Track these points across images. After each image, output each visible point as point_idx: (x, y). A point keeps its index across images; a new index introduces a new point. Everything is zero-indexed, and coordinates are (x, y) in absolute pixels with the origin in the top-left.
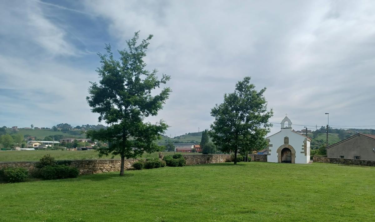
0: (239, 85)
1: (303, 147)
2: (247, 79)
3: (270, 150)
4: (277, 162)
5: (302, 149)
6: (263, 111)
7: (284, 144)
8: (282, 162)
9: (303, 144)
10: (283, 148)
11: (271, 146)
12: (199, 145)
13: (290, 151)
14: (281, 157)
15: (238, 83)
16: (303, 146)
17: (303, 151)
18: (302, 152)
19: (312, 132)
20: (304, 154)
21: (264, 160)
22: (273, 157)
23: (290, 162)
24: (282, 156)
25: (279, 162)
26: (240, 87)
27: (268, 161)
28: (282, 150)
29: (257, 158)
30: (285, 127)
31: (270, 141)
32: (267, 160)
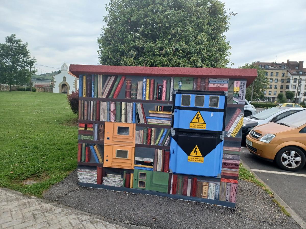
0: (8, 39)
1: (74, 84)
2: (13, 36)
3: (55, 85)
6: (29, 58)
7: (63, 81)
8: (62, 93)
9: (74, 82)
11: (55, 82)
13: (67, 86)
14: (61, 90)
18: (73, 87)
20: (75, 88)
21: (51, 91)
22: (56, 89)
23: (67, 93)
25: (60, 93)
26: (10, 40)
27: (54, 91)
28: (62, 85)
29: (46, 90)
30: (64, 70)
31: (54, 79)
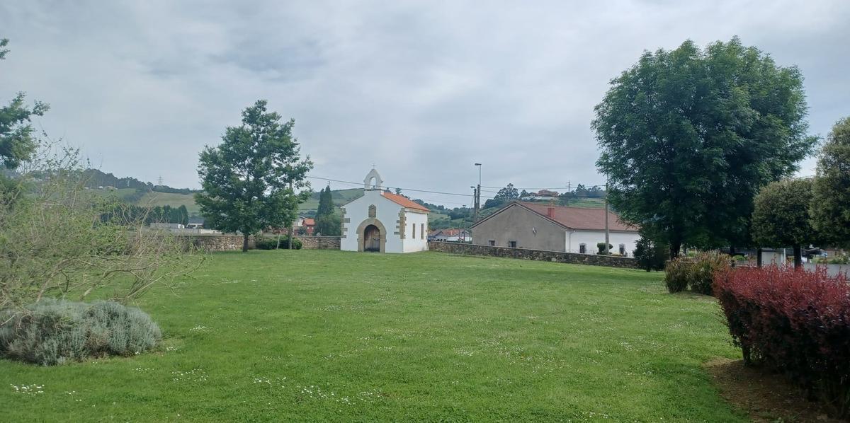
0: (248, 114)
1: (399, 224)
2: (261, 105)
3: (346, 229)
4: (357, 250)
5: (397, 227)
6: (295, 160)
7: (368, 218)
8: (366, 250)
9: (399, 219)
10: (367, 225)
11: (348, 220)
12: (313, 220)
13: (379, 230)
14: (363, 242)
15: (245, 110)
16: (398, 221)
17: (398, 230)
18: (396, 233)
19: (559, 196)
20: (400, 236)
21: (336, 246)
22: (351, 241)
23: (377, 250)
24: (365, 239)
25: (359, 251)
26: (252, 116)
27: (342, 249)
28: (365, 227)
29: (324, 244)
30: (371, 187)
31: (345, 213)
32: (339, 247)
